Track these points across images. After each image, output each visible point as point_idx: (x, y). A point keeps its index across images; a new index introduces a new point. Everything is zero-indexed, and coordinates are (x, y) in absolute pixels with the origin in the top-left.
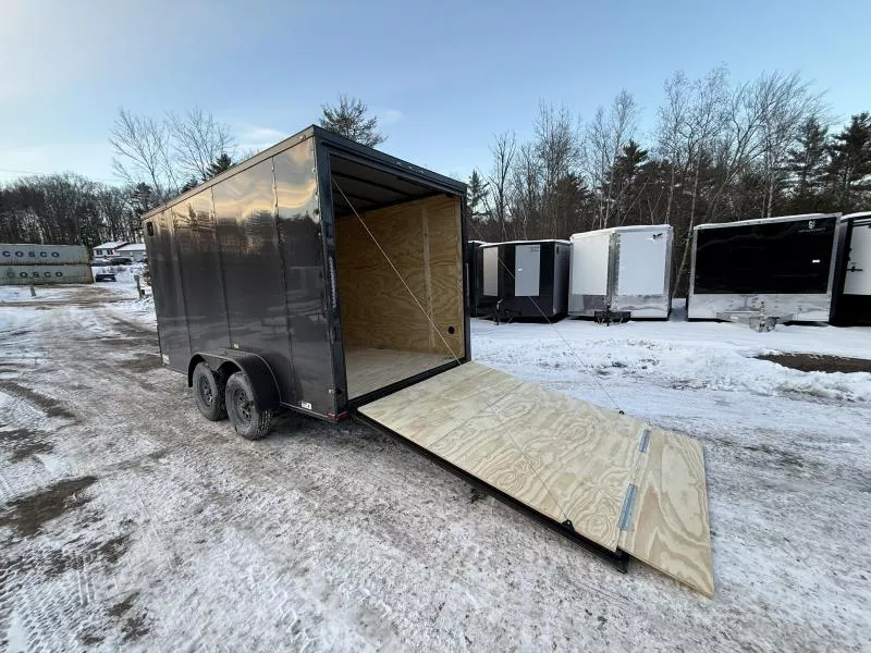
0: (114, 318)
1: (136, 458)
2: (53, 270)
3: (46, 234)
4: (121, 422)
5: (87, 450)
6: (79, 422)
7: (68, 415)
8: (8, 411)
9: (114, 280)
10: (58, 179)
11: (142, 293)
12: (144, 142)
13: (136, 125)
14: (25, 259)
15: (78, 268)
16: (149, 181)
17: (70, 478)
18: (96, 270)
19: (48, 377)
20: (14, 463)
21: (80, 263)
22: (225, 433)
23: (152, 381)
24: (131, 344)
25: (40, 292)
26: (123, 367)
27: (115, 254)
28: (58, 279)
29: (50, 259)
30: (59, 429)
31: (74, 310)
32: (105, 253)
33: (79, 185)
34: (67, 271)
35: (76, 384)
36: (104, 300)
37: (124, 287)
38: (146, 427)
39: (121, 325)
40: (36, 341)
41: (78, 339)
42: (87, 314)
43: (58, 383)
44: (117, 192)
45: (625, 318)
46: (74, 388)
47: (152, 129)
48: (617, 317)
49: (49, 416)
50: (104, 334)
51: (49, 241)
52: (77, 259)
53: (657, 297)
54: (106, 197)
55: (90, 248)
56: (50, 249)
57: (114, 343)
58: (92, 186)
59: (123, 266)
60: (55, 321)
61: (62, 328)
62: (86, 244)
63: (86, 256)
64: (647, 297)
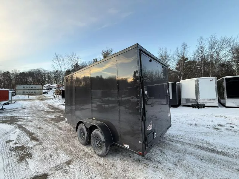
0: (48, 104)
1: (61, 164)
2: (34, 91)
3: (33, 82)
4: (53, 144)
5: (43, 158)
6: (40, 143)
7: (37, 140)
8: (19, 137)
9: (47, 93)
10: (38, 69)
11: (54, 97)
12: (60, 60)
13: (58, 56)
14: (28, 88)
15: (39, 90)
16: (59, 69)
17: (38, 174)
18: (43, 91)
19: (31, 123)
20: (19, 163)
21: (40, 89)
22: (90, 152)
23: (60, 126)
24: (52, 112)
25: (30, 97)
26: (51, 120)
27: (48, 87)
28: (34, 93)
29: (33, 88)
30: (34, 146)
31: (37, 101)
32: (46, 87)
33: (42, 71)
34: (37, 91)
35: (39, 126)
36: (45, 99)
37: (50, 95)
38: (62, 147)
39: (49, 106)
40: (28, 111)
41: (39, 110)
42: (41, 103)
43: (34, 126)
44: (51, 72)
45: (204, 106)
46: (38, 128)
47: (62, 57)
48: (201, 106)
49: (31, 140)
50: (45, 109)
51: (34, 84)
52: (39, 88)
53: (214, 100)
54: (48, 74)
55: (43, 85)
56: (34, 86)
57: (48, 112)
58: (45, 71)
59: (50, 90)
60: (33, 105)
61: (35, 107)
62: (42, 85)
63: (42, 87)
64: (210, 100)
